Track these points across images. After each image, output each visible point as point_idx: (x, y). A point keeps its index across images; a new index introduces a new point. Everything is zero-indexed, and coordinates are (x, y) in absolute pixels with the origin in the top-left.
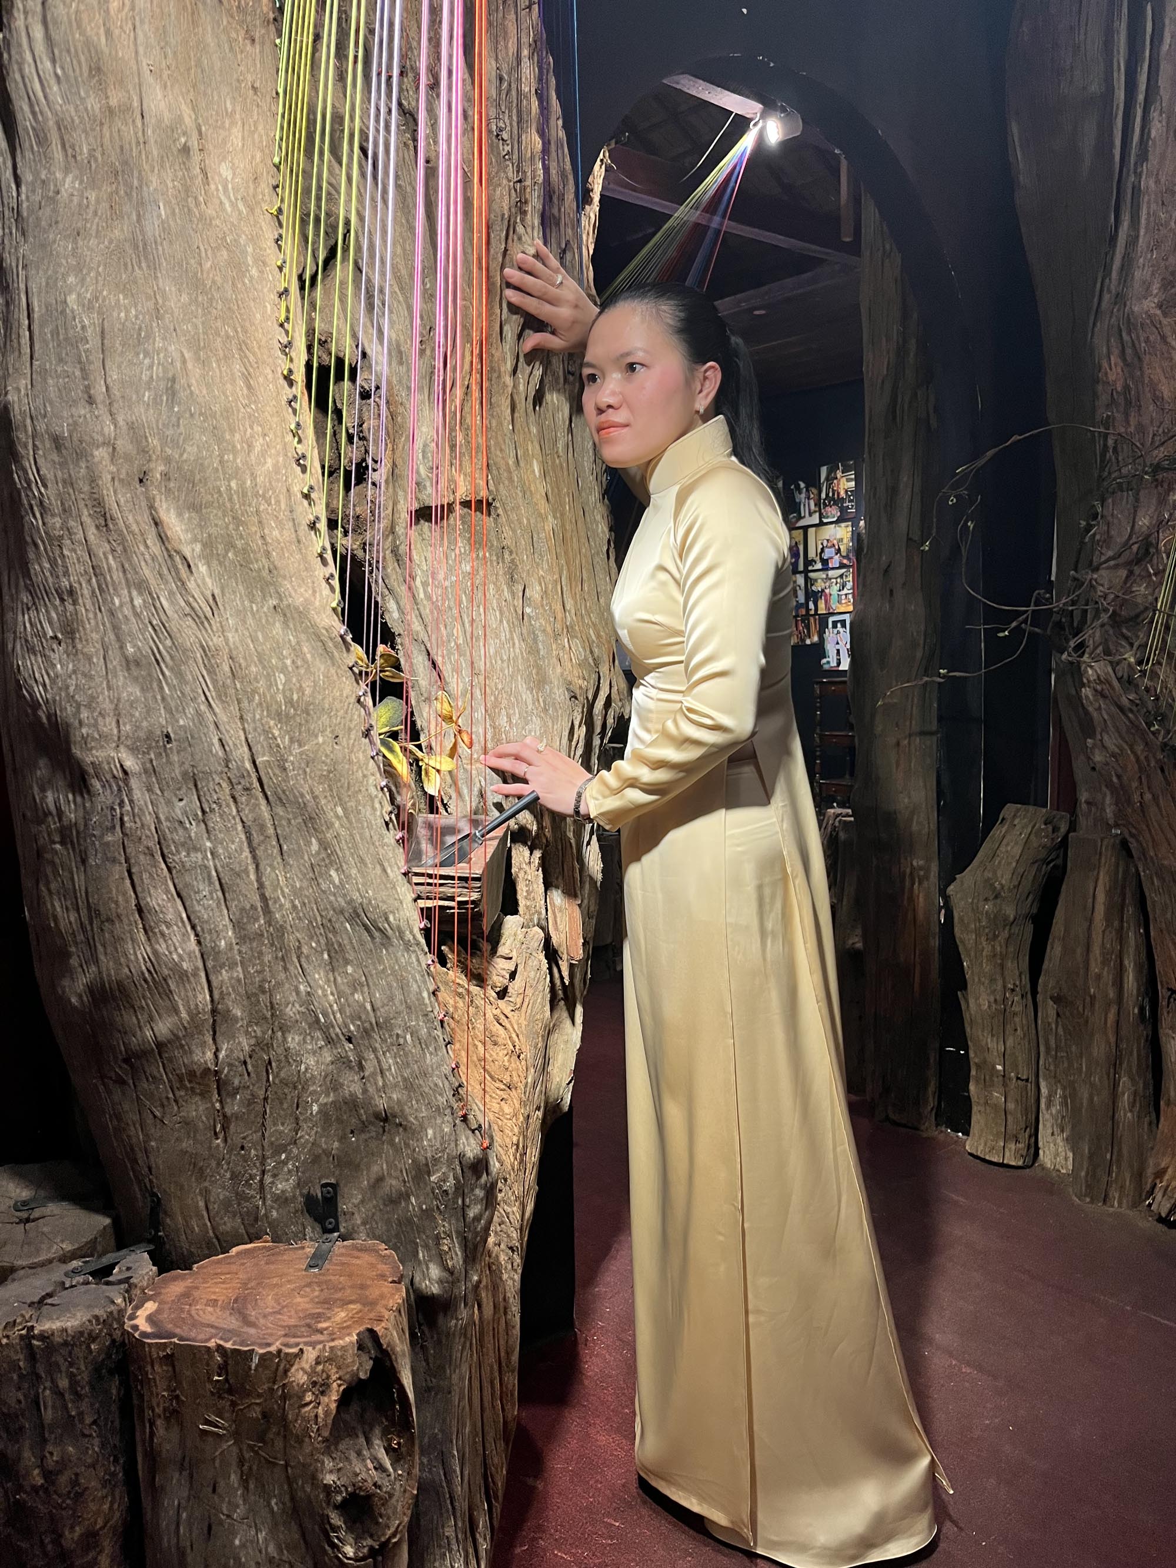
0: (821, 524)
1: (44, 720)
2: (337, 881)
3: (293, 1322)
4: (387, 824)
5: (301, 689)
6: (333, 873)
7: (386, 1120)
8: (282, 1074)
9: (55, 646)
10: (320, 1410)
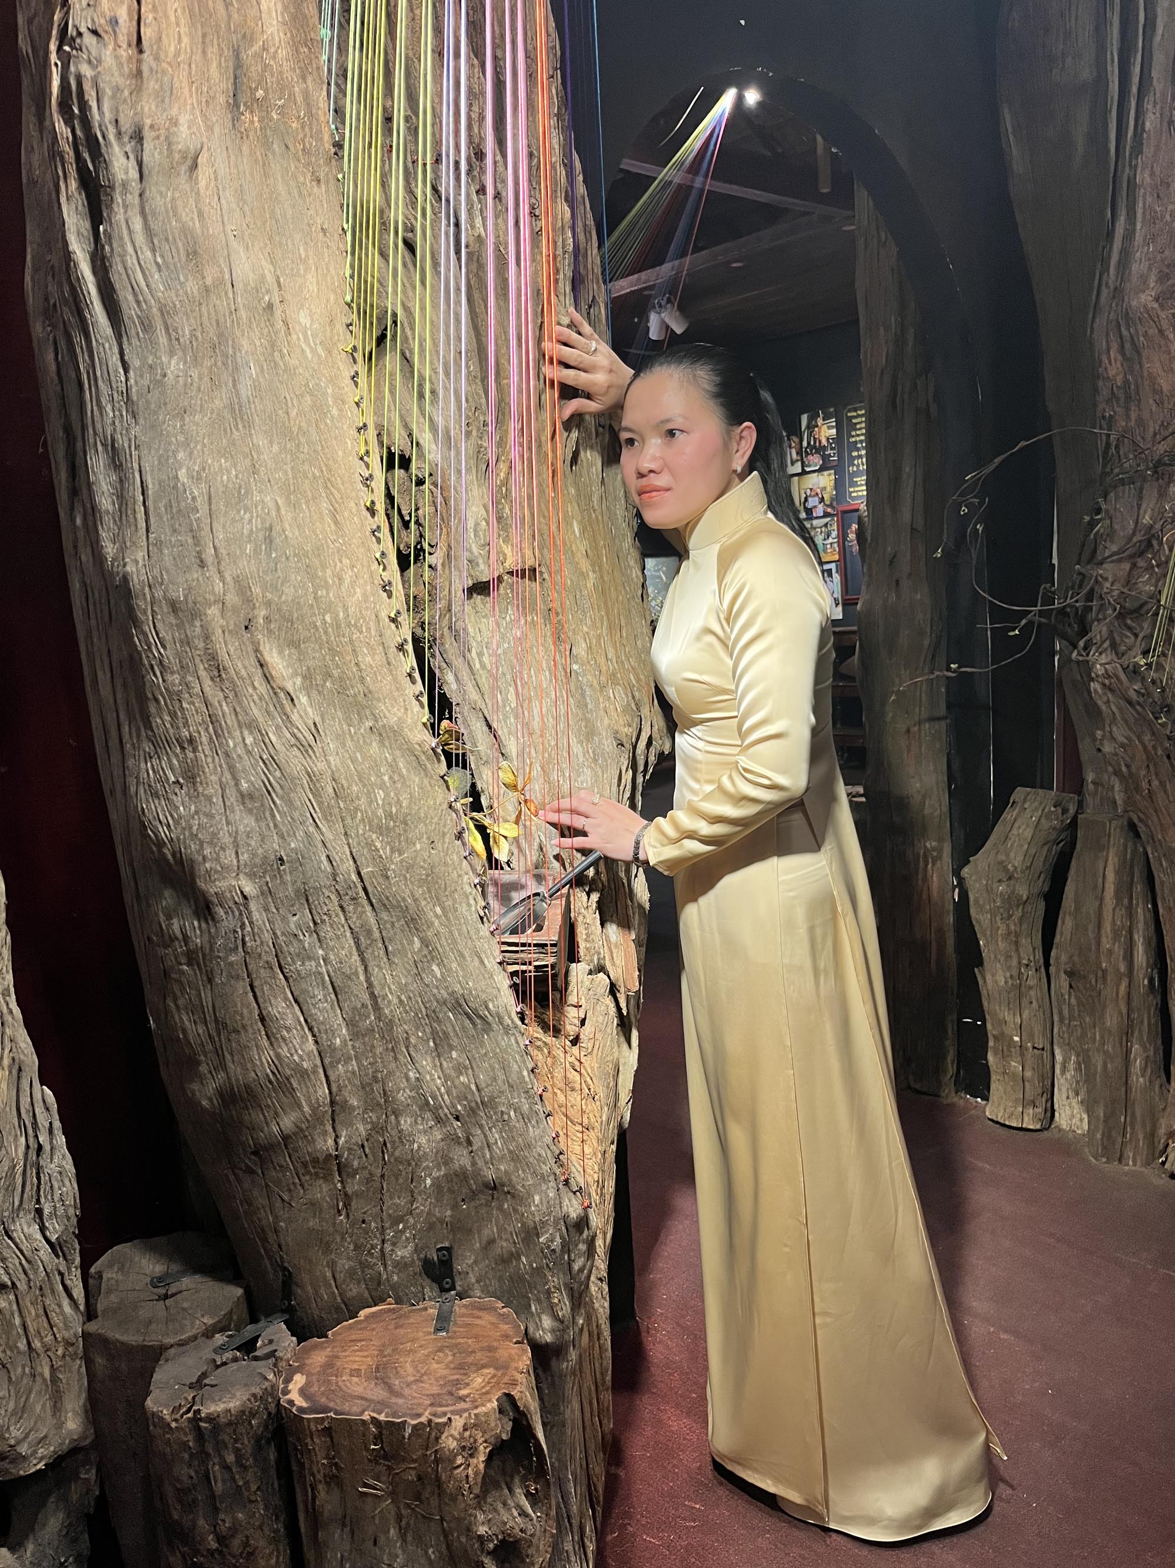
0: (804, 473)
1: (170, 857)
2: (439, 975)
3: (435, 1390)
4: (482, 918)
5: (399, 802)
6: (435, 967)
7: (493, 1187)
8: (397, 1153)
9: (177, 790)
10: (470, 1471)
